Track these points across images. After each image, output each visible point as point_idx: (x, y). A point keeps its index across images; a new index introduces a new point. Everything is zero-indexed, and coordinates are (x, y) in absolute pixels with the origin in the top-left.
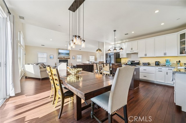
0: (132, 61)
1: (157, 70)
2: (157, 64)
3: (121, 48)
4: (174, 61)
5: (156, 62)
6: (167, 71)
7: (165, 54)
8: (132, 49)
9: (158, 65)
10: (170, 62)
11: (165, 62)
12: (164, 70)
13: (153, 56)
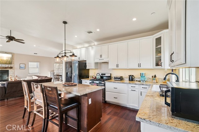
0: (102, 74)
1: (129, 89)
2: (131, 79)
3: (73, 55)
4: (149, 75)
5: (130, 76)
6: (141, 91)
7: (139, 65)
8: (101, 56)
9: (132, 81)
10: (145, 77)
11: (140, 77)
12: (138, 89)
13: (126, 68)
